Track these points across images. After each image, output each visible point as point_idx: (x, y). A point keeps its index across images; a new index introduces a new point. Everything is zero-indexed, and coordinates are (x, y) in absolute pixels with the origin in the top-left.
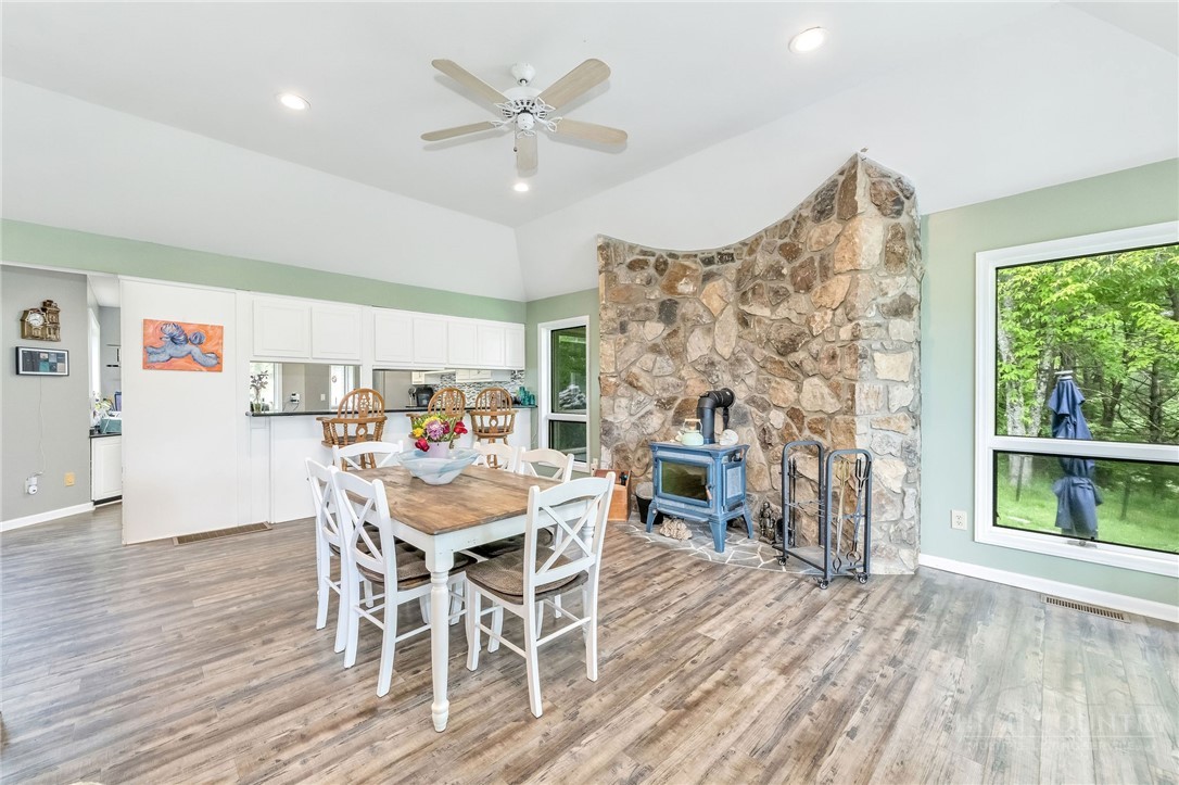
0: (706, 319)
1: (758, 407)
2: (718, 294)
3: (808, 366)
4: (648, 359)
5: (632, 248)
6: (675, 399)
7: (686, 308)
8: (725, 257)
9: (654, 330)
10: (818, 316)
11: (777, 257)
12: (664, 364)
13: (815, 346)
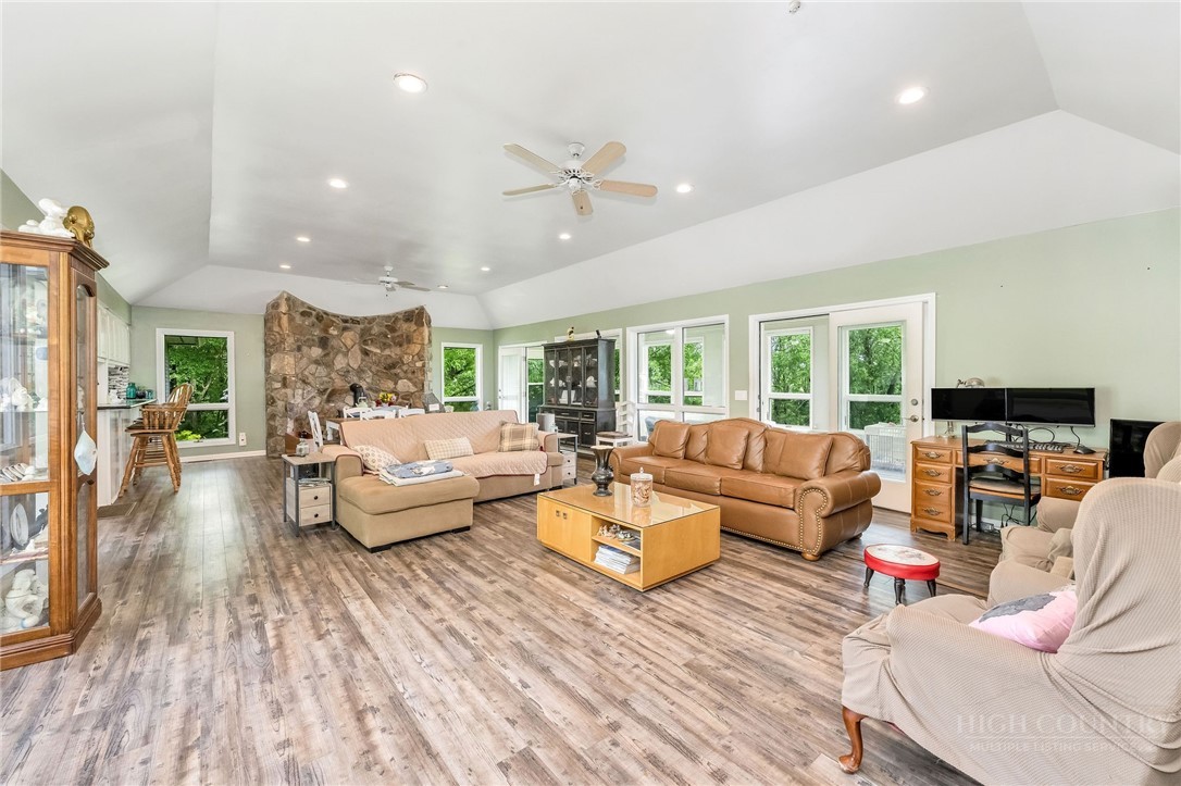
0: (344, 349)
1: (373, 391)
2: (349, 338)
3: (402, 375)
4: (313, 367)
5: (303, 303)
6: (327, 389)
7: (334, 342)
8: (355, 321)
9: (316, 352)
10: (406, 357)
11: (384, 329)
12: (322, 371)
13: (405, 368)
